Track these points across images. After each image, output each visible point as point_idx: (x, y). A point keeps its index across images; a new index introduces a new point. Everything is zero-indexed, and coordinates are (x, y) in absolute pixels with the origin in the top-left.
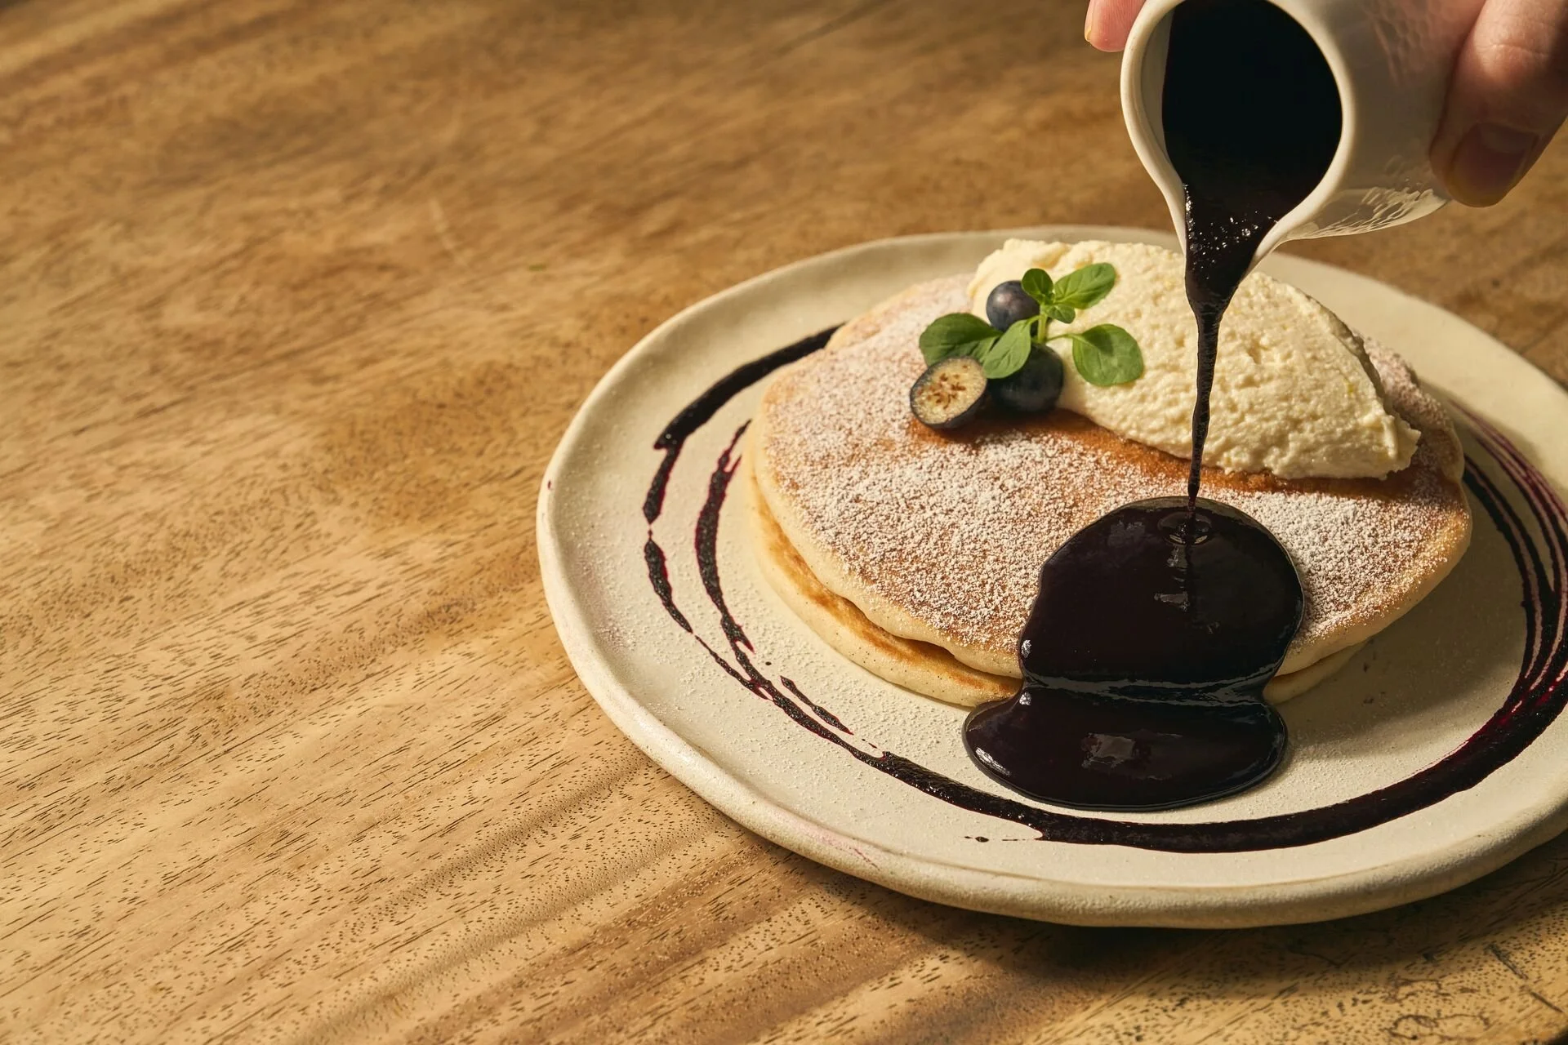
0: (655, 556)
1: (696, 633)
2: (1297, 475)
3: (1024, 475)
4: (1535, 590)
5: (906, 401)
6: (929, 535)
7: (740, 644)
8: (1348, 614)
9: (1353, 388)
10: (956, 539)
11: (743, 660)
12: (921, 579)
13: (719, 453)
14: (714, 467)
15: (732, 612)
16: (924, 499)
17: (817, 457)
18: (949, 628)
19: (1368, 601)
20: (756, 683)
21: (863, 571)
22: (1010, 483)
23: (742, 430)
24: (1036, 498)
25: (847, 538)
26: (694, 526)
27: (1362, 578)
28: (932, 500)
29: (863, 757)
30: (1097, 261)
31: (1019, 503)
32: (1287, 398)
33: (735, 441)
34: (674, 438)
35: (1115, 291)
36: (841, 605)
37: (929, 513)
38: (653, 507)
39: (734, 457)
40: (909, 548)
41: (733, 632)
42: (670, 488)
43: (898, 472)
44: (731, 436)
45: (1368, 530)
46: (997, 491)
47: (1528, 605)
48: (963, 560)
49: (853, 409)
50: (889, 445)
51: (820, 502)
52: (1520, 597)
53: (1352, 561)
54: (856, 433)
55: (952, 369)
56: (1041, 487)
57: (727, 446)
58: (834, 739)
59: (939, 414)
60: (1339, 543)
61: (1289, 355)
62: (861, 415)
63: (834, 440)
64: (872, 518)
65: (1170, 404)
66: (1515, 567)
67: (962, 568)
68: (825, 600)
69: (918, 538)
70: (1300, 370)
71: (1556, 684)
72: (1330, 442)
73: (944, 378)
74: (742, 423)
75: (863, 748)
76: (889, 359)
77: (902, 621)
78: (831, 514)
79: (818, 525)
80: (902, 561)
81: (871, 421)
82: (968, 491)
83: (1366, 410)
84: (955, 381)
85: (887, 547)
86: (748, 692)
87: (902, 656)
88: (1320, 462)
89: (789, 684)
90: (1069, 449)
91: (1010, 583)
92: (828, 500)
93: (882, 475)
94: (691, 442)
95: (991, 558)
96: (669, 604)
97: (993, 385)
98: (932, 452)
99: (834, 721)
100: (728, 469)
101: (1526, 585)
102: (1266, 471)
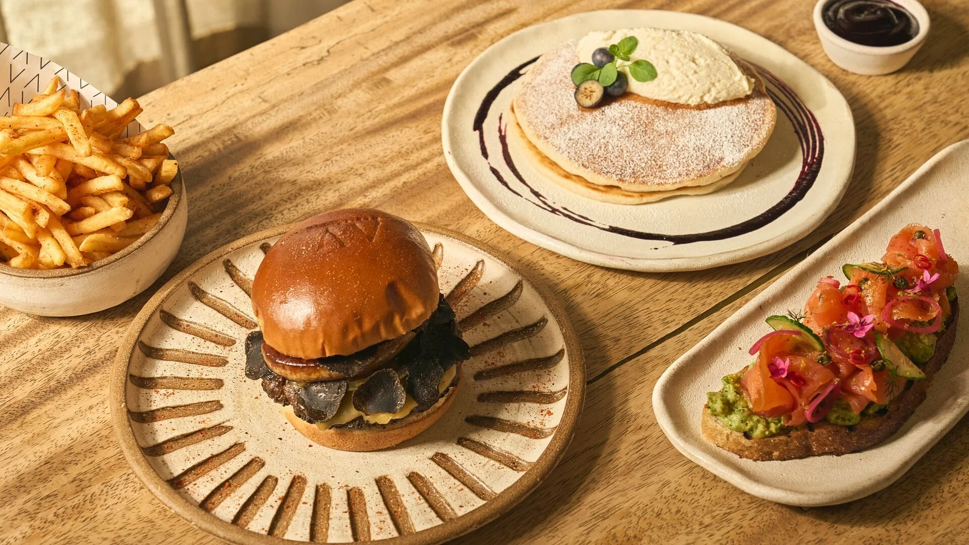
0: (494, 171)
1: (524, 197)
2: (716, 102)
3: (624, 119)
4: (797, 126)
5: (573, 99)
6: (600, 147)
7: (541, 198)
8: (749, 148)
9: (730, 68)
10: (610, 147)
11: (545, 203)
12: (605, 164)
13: (497, 129)
14: (498, 134)
15: (533, 187)
16: (594, 134)
17: (549, 126)
18: (620, 180)
19: (754, 143)
20: (554, 211)
21: (583, 165)
22: (621, 123)
23: (500, 118)
24: (633, 127)
25: (573, 154)
26: (503, 158)
27: (749, 134)
28: (597, 134)
29: (604, 229)
30: (628, 36)
31: (627, 130)
32: (709, 76)
33: (500, 122)
34: (478, 124)
35: (639, 47)
36: (574, 177)
37: (597, 140)
38: (485, 154)
39: (503, 128)
40: (595, 153)
41: (537, 194)
42: (487, 145)
43: (580, 126)
44: (498, 121)
45: (745, 117)
46: (618, 127)
47: (797, 132)
48: (616, 154)
49: (553, 105)
50: (572, 117)
51: (558, 142)
52: (793, 129)
53: (744, 129)
54: (559, 114)
55: (588, 85)
56: (632, 122)
57: (498, 125)
58: (590, 225)
59: (588, 102)
60: (738, 124)
61: (706, 60)
62: (557, 107)
63: (552, 119)
64: (578, 145)
65: (669, 85)
66: (787, 119)
67: (616, 157)
68: (568, 176)
69: (597, 149)
70: (711, 64)
71: (816, 159)
72: (726, 89)
73: (586, 89)
74: (499, 115)
75: (601, 226)
76: (555, 83)
77: (602, 180)
78: (563, 146)
79: (561, 151)
80: (594, 158)
81: (562, 108)
82: (608, 129)
83: (736, 75)
84: (590, 89)
85: (588, 154)
86: (553, 214)
87: (602, 191)
88: (723, 96)
89: (565, 209)
90: (636, 107)
91: (634, 159)
92: (561, 141)
93: (575, 129)
94: (485, 125)
95: (625, 152)
96: (509, 188)
97: (605, 88)
98: (589, 116)
99: (587, 219)
100: (503, 134)
101: (794, 125)
102: (705, 103)
